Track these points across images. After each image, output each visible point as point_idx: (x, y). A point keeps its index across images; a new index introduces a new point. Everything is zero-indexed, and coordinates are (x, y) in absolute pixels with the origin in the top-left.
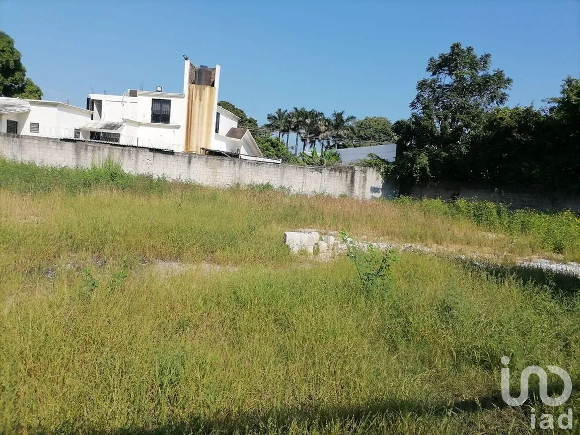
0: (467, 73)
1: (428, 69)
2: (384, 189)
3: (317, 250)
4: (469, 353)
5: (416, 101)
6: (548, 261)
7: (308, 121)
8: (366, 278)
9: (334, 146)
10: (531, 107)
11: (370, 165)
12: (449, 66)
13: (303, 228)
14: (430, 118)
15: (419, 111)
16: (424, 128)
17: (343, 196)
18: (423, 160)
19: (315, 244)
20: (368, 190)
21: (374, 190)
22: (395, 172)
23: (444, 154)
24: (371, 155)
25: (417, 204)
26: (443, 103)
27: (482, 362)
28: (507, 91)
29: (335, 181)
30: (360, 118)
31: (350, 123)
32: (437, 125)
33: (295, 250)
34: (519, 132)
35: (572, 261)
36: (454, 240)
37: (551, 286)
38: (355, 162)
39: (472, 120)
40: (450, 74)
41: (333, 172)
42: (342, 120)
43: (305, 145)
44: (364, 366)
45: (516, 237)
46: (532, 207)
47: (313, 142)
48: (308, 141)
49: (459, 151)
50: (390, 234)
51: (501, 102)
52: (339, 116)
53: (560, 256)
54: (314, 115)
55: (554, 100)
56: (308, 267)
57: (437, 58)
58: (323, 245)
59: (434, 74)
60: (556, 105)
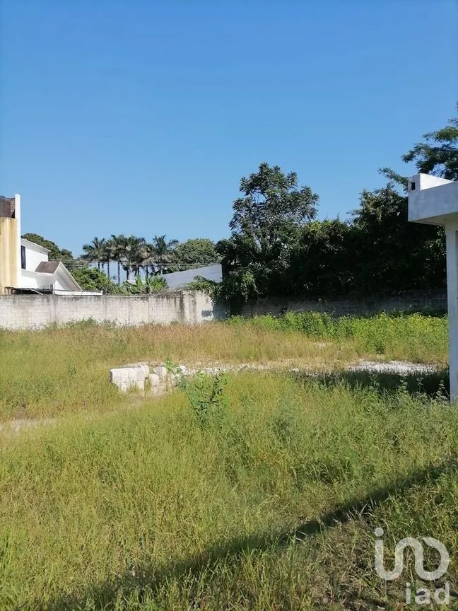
0: (277, 191)
1: (242, 189)
2: (215, 311)
3: (148, 385)
4: (308, 469)
5: (234, 220)
6: (373, 363)
7: (128, 248)
8: (199, 407)
9: (159, 272)
10: (338, 220)
11: (198, 288)
12: (260, 185)
13: (132, 363)
14: (250, 236)
15: (238, 229)
16: (246, 246)
17: (174, 323)
18: (249, 277)
19: (146, 378)
20: (199, 314)
21: (206, 314)
22: (223, 293)
23: (268, 270)
24: (197, 278)
25: (249, 323)
26: (260, 220)
27: (322, 476)
28: (315, 207)
29: (164, 308)
30: (183, 241)
31: (173, 247)
32: (258, 242)
33: (124, 387)
34: (331, 243)
35: (393, 360)
36: (287, 354)
37: (376, 387)
38: (182, 286)
39: (288, 235)
40: (262, 193)
41: (161, 299)
42: (164, 245)
43: (128, 274)
44: (201, 507)
45: (343, 343)
46: (352, 312)
47: (136, 270)
48: (131, 269)
49: (281, 265)
50: (225, 356)
51: (312, 216)
52: (161, 241)
53: (382, 357)
54: (135, 242)
55: (357, 212)
56: (139, 404)
57: (248, 178)
58: (155, 378)
59: (247, 194)
60: (358, 216)
